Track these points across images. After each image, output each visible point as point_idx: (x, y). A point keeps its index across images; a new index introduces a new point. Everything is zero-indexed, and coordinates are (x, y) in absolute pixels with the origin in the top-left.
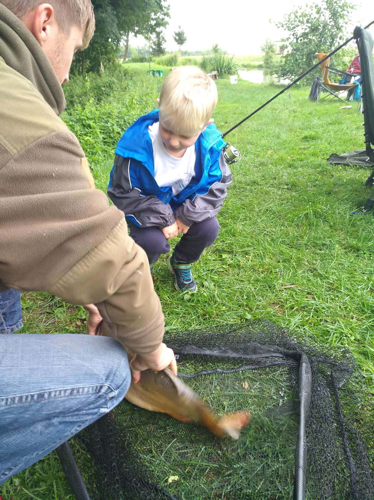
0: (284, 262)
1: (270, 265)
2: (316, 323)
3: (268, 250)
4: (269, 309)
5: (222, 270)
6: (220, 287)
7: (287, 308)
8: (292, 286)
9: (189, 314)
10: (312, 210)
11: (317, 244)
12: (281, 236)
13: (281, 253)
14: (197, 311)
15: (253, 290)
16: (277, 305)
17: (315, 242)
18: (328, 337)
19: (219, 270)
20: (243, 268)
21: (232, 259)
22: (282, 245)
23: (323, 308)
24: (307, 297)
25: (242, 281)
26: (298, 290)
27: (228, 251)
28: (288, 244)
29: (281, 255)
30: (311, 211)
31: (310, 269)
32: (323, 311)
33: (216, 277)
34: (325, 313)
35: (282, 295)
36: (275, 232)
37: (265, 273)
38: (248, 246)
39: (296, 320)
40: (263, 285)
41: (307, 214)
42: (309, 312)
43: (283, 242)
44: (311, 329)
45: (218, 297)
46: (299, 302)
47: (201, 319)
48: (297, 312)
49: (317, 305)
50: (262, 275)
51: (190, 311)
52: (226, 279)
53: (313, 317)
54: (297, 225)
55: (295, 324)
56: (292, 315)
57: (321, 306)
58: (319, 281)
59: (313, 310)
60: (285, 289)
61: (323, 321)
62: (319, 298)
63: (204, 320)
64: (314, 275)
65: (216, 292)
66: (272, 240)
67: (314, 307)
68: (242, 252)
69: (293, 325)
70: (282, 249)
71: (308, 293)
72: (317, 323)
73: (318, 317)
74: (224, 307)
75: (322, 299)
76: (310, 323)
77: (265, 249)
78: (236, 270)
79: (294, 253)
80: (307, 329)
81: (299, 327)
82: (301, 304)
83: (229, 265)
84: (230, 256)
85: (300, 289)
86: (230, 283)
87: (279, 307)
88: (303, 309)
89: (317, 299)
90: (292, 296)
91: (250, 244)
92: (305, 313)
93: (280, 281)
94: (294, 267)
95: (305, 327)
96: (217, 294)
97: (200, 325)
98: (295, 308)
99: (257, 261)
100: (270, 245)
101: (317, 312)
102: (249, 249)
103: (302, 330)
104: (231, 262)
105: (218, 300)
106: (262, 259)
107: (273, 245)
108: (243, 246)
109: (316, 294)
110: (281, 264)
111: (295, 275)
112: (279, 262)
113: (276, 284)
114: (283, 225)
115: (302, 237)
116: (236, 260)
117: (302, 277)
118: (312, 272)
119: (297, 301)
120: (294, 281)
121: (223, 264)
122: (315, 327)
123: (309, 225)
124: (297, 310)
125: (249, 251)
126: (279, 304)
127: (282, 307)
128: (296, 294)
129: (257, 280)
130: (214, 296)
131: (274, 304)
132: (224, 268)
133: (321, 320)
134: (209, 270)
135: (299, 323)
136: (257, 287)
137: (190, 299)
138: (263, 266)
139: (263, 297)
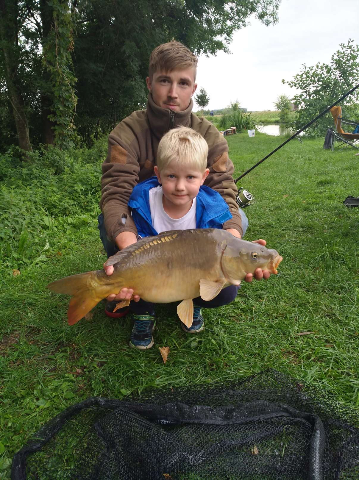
0: (300, 306)
1: (285, 310)
2: (336, 376)
3: (283, 293)
4: (283, 359)
5: (233, 315)
6: (231, 334)
7: (303, 358)
8: (309, 333)
9: (195, 363)
10: (328, 251)
11: (335, 287)
12: (296, 279)
13: (297, 297)
14: (204, 360)
15: (266, 337)
16: (292, 355)
17: (332, 285)
18: (352, 394)
19: (231, 315)
20: (255, 312)
21: (245, 303)
22: (297, 288)
23: (344, 359)
24: (325, 346)
25: (255, 327)
26: (316, 337)
27: (241, 295)
28: (305, 288)
29: (297, 299)
30: (328, 253)
31: (328, 314)
32: (345, 361)
33: (227, 323)
34: (347, 364)
35: (298, 343)
36: (290, 275)
37: (280, 319)
38: (262, 289)
39: (313, 372)
40: (277, 332)
41: (324, 256)
42: (328, 363)
43: (299, 285)
44: (330, 383)
45: (228, 344)
46: (317, 351)
47: (208, 369)
48: (315, 363)
49: (337, 355)
50: (276, 321)
51: (197, 360)
52: (237, 324)
53: (332, 368)
54: (314, 268)
55: (312, 377)
56: (309, 366)
57: (342, 356)
58: (339, 328)
59: (332, 361)
60: (301, 336)
61: (345, 373)
62: (339, 347)
63: (211, 370)
64: (333, 321)
65: (226, 340)
66: (288, 283)
67: (334, 357)
68: (255, 296)
69: (310, 378)
70: (297, 292)
71: (327, 341)
72: (338, 376)
73: (338, 369)
74: (234, 356)
75: (343, 348)
76: (330, 376)
77: (280, 292)
78: (249, 316)
79: (310, 297)
80: (326, 383)
81: (317, 381)
82: (318, 353)
83: (241, 309)
84: (243, 299)
85: (318, 336)
86: (241, 329)
87: (295, 356)
88: (320, 359)
89: (336, 348)
90: (309, 345)
91: (264, 287)
92: (323, 364)
93: (296, 328)
94: (310, 312)
95: (323, 381)
96: (227, 341)
97: (206, 376)
98: (312, 358)
99: (271, 305)
100: (285, 288)
101: (337, 363)
102: (263, 292)
103: (321, 384)
104: (243, 306)
105: (228, 348)
106: (277, 303)
107: (288, 288)
108: (256, 290)
109: (335, 342)
110: (296, 309)
111: (311, 320)
112: (295, 307)
113: (291, 331)
114: (299, 268)
115: (319, 280)
116: (249, 305)
117: (319, 323)
118: (330, 318)
119: (314, 350)
120: (311, 328)
121: (235, 309)
122: (336, 381)
123: (326, 267)
124: (314, 360)
125: (263, 294)
126: (294, 353)
127: (297, 356)
128: (313, 342)
129: (271, 327)
130: (223, 344)
131: (288, 352)
132: (236, 313)
133: (342, 373)
134: (220, 315)
135: (317, 376)
136: (270, 333)
137: (198, 347)
138: (277, 311)
139: (276, 345)
